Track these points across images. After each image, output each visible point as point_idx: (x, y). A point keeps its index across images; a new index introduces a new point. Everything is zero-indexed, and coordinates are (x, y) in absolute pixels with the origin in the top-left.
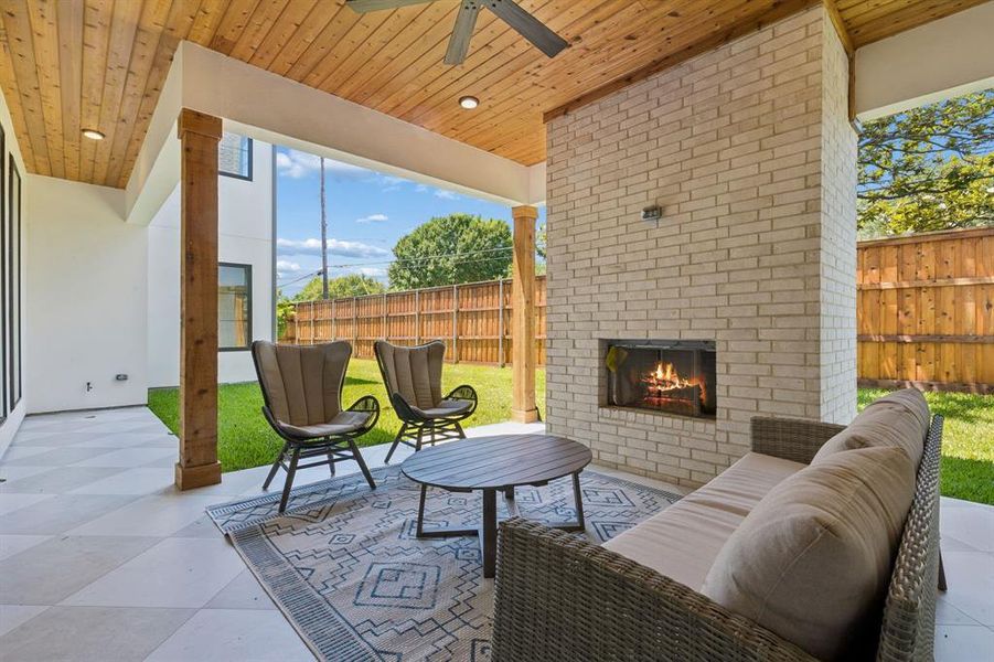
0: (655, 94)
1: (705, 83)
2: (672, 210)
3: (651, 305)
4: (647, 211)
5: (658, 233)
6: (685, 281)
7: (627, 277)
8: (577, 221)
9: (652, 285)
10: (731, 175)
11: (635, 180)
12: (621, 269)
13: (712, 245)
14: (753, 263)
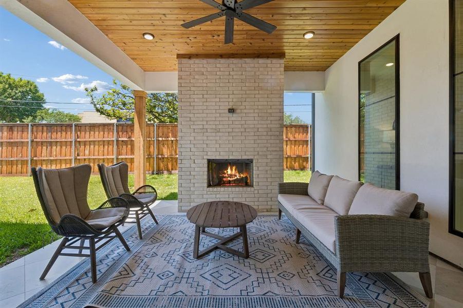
0: (231, 66)
1: (250, 69)
2: (238, 111)
3: (230, 146)
4: (229, 109)
5: (233, 119)
6: (243, 138)
7: (220, 134)
8: (195, 108)
9: (231, 138)
10: (259, 103)
11: (223, 96)
12: (217, 131)
13: (252, 126)
14: (265, 133)
